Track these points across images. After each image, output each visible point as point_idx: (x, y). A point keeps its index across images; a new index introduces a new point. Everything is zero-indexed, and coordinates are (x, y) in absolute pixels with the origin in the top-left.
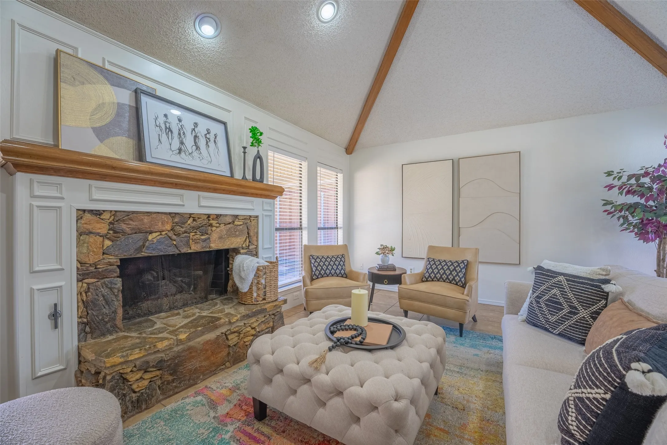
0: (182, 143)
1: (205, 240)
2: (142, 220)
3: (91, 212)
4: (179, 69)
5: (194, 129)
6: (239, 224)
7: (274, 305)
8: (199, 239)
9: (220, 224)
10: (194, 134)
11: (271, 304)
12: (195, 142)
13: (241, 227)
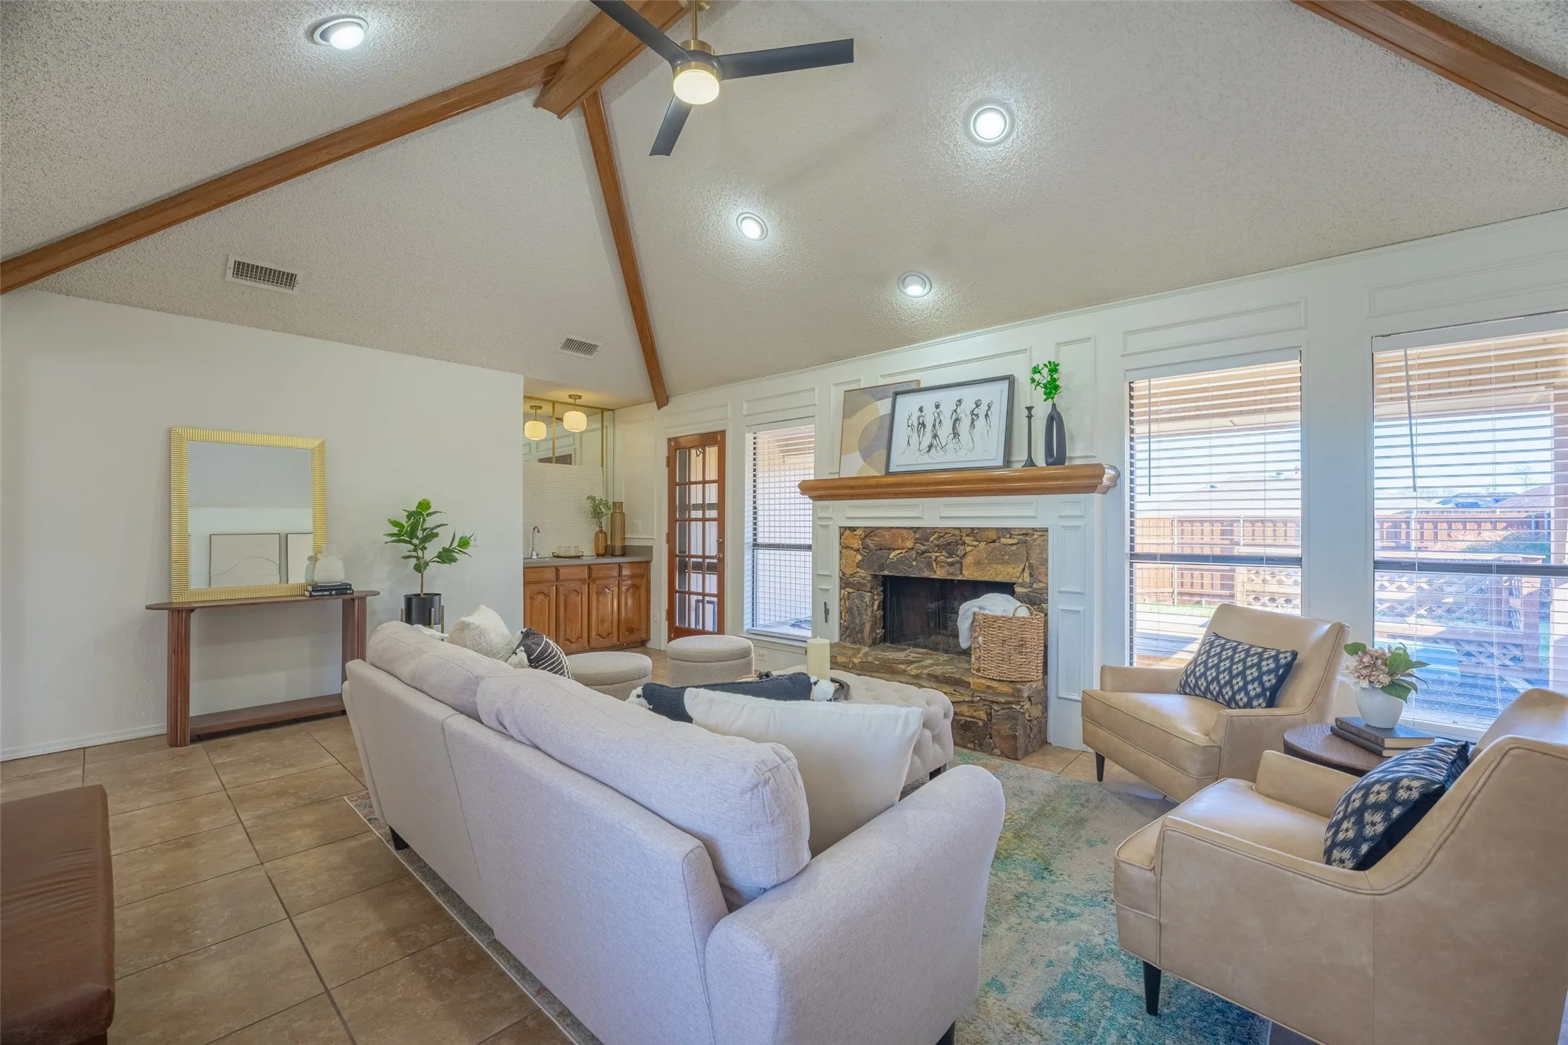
0: (935, 436)
1: (952, 564)
2: (884, 536)
3: (849, 528)
4: (945, 337)
5: (955, 411)
6: (1010, 543)
7: (987, 684)
8: (943, 562)
9: (980, 542)
10: (954, 418)
11: (983, 681)
12: (954, 428)
13: (1014, 548)
